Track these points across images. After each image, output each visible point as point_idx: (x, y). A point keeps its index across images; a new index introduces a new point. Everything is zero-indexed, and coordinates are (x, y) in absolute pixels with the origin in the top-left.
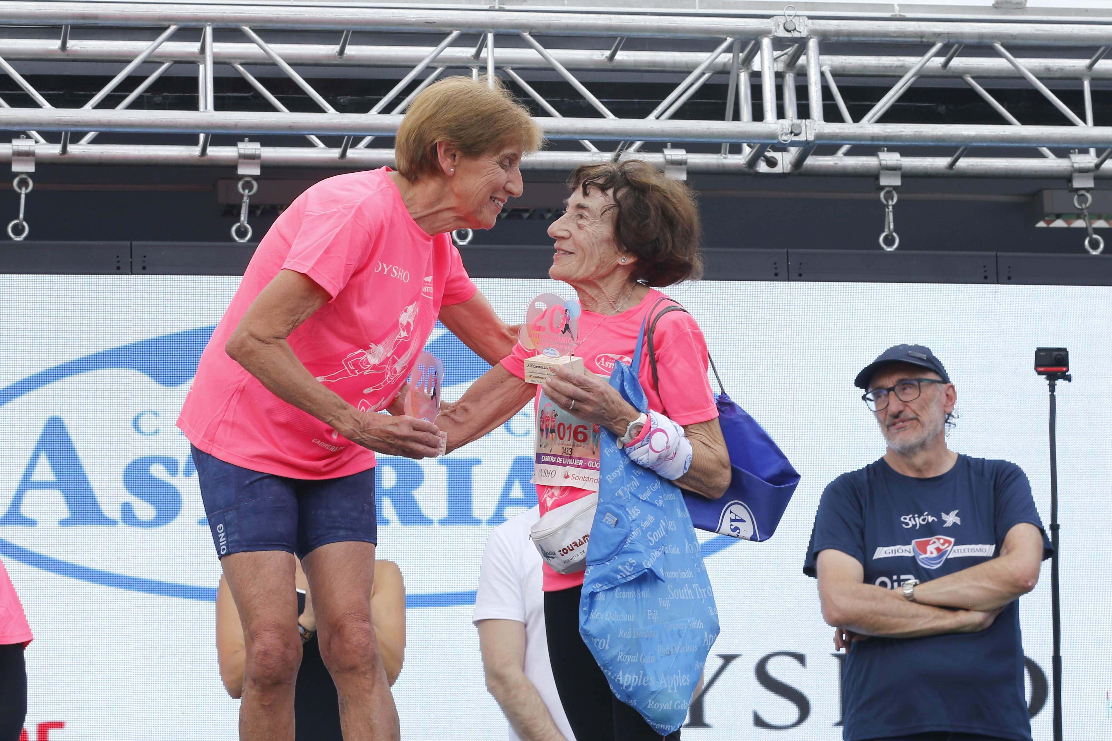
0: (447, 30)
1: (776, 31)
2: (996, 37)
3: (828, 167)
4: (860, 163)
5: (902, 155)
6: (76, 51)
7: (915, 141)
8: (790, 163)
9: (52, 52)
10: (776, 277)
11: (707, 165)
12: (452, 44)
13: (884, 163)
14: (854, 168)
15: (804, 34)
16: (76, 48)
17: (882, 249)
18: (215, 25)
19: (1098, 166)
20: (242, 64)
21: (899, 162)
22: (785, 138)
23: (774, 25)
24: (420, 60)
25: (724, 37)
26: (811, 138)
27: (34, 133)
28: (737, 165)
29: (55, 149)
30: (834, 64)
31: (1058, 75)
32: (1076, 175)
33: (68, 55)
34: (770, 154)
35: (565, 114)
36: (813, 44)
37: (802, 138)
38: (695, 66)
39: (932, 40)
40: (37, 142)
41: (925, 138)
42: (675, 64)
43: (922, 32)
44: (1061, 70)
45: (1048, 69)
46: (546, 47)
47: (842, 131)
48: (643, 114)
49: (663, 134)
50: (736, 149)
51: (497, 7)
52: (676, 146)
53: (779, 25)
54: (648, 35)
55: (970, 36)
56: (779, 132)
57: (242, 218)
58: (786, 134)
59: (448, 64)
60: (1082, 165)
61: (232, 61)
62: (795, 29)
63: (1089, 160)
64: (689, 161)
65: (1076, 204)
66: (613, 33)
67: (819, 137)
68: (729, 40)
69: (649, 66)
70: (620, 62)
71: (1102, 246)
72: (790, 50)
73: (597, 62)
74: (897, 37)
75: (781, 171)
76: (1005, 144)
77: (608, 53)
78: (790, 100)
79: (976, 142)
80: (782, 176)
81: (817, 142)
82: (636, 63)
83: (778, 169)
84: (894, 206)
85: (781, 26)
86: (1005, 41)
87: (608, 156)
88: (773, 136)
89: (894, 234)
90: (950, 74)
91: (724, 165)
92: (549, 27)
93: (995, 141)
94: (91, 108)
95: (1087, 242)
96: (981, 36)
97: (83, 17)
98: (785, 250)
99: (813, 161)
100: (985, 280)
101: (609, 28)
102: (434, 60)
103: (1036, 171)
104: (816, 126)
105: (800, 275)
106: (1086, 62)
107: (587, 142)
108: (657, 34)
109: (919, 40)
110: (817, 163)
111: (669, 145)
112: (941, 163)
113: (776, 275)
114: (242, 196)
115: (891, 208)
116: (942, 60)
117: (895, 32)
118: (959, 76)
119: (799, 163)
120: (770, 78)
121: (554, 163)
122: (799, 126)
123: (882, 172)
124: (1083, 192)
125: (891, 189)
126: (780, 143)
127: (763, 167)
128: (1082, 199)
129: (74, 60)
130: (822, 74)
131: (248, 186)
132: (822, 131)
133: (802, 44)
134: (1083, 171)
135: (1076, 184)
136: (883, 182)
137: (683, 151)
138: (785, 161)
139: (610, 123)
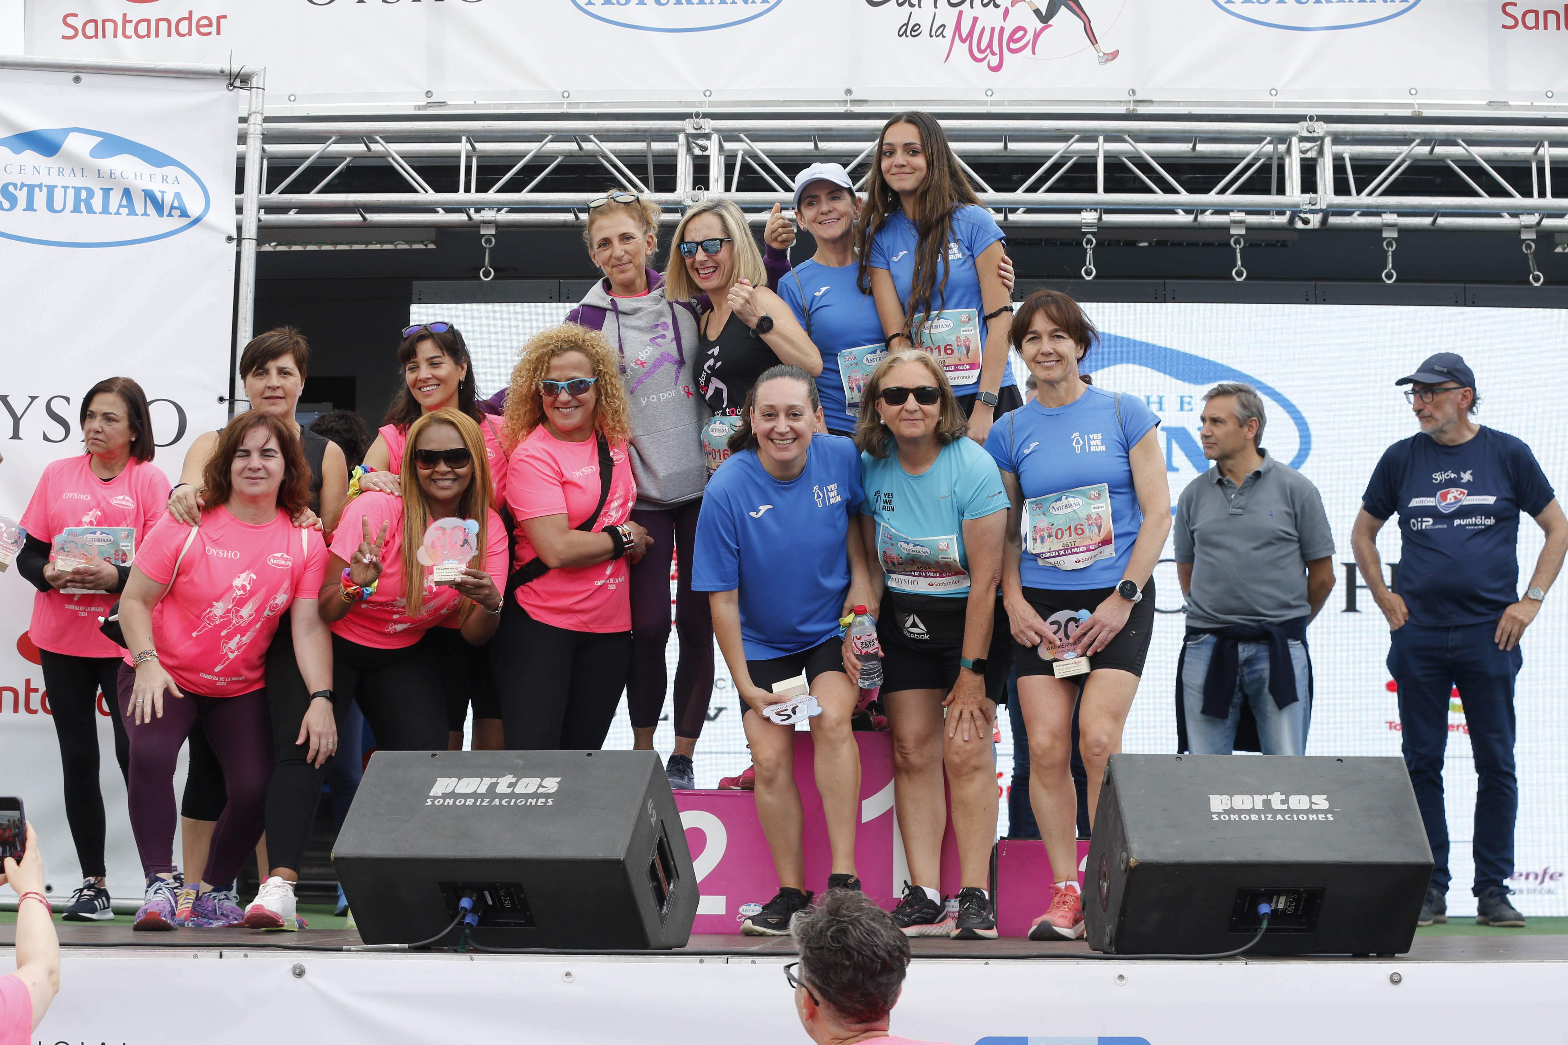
0: (1073, 133)
1: (1301, 132)
2: (1458, 135)
3: (1349, 224)
4: (1369, 221)
5: (1400, 216)
6: (825, 150)
7: (1398, 208)
8: (1318, 222)
9: (809, 151)
10: (1307, 301)
11: (1260, 223)
12: (1077, 142)
13: (1385, 221)
14: (1365, 225)
15: (1321, 134)
16: (825, 148)
17: (1384, 282)
19: (1539, 223)
21: (1396, 221)
22: (1305, 207)
23: (1300, 128)
25: (1265, 136)
26: (1324, 207)
28: (1281, 223)
30: (1352, 152)
31: (1513, 159)
32: (1523, 230)
33: (820, 152)
34: (1301, 216)
36: (1328, 141)
37: (1317, 207)
38: (1247, 156)
39: (1412, 137)
42: (1239, 153)
43: (1405, 132)
44: (1515, 155)
45: (1506, 155)
46: (1137, 142)
47: (1351, 201)
48: (1207, 191)
49: (1220, 205)
50: (1281, 213)
52: (1239, 211)
53: (1303, 128)
54: (1211, 135)
55: (1440, 134)
56: (1302, 204)
58: (1306, 204)
59: (1078, 154)
60: (1527, 223)
62: (1314, 131)
63: (1533, 219)
64: (1248, 221)
65: (1524, 250)
66: (1186, 135)
67: (1329, 206)
68: (1268, 139)
69: (1221, 155)
70: (1201, 152)
71: (1542, 280)
72: (1318, 143)
73: (1185, 152)
74: (1387, 135)
75: (1312, 228)
77: (1190, 146)
80: (1313, 231)
81: (1329, 210)
82: (1211, 152)
83: (1310, 226)
84: (1392, 252)
85: (1305, 129)
86: (1464, 138)
87: (1191, 218)
88: (1297, 206)
89: (1393, 271)
90: (1436, 158)
91: (1272, 223)
92: (1141, 131)
93: (1455, 209)
95: (1530, 277)
96: (1447, 134)
97: (822, 130)
98: (1314, 283)
99: (1334, 221)
100: (1456, 304)
101: (1183, 132)
103: (1494, 227)
104: (1328, 199)
105: (1324, 300)
106: (1533, 149)
107: (1175, 209)
108: (1218, 135)
109: (1404, 137)
110: (1338, 222)
111: (1235, 210)
112: (1427, 221)
113: (1307, 300)
115: (1390, 253)
116: (1426, 149)
117: (1386, 132)
118: (1442, 159)
119: (1324, 221)
120: (1297, 165)
121: (1152, 223)
122: (1316, 199)
123: (1384, 228)
124: (1528, 242)
125: (1391, 240)
126: (1306, 209)
127: (1299, 225)
128: (1529, 247)
132: (1331, 202)
134: (1528, 227)
135: (1523, 237)
136: (1385, 235)
137: (1243, 214)
138: (1315, 221)
139: (1184, 197)
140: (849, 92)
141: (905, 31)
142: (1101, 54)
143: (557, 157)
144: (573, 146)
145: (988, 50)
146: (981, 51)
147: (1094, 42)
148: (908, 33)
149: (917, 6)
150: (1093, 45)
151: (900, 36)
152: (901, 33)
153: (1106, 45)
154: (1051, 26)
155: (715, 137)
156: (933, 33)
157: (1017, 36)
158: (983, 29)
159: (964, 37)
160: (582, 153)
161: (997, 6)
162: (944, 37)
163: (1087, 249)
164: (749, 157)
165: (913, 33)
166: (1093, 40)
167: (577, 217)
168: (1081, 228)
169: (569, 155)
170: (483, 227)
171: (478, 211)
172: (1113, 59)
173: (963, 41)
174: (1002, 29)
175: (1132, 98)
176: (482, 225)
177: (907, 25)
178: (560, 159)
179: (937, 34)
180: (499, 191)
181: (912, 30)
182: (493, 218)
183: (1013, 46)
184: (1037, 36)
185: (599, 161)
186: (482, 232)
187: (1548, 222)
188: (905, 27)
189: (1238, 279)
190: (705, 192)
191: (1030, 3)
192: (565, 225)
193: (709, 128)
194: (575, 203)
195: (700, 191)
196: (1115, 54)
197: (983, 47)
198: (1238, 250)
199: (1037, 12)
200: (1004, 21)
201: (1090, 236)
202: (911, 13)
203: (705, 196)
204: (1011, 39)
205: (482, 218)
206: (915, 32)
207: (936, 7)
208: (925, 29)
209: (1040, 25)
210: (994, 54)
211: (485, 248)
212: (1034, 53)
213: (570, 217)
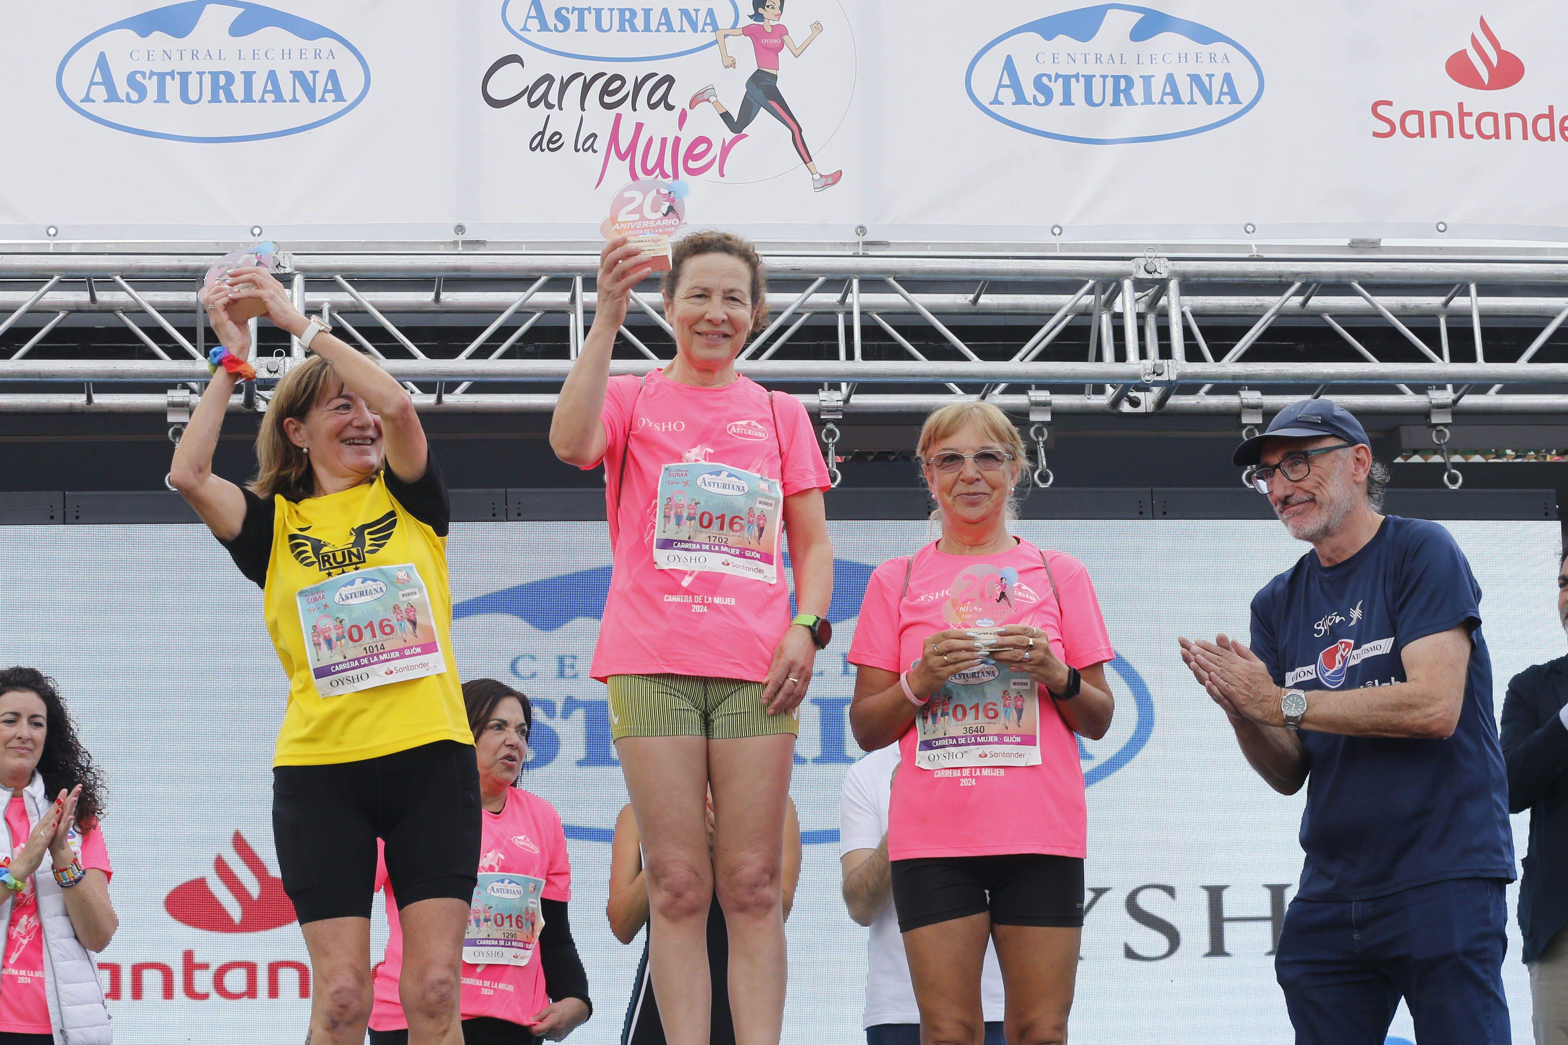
0: (814, 276)
1: (1137, 273)
2: (1353, 276)
3: (1191, 406)
4: (1222, 402)
5: (1264, 393)
6: (449, 303)
7: (1276, 379)
8: (1153, 403)
9: (426, 304)
10: (1141, 515)
11: (1071, 406)
12: (818, 291)
13: (1245, 401)
14: (1216, 407)
15: (1164, 275)
16: (449, 300)
17: (1246, 486)
18: (585, 275)
19: (1455, 402)
21: (1260, 401)
22: (1148, 378)
23: (1135, 267)
24: (787, 306)
25: (1086, 279)
26: (1173, 378)
27: (410, 384)
28: (1101, 405)
29: (430, 400)
30: (1194, 304)
31: (1414, 312)
32: (1433, 410)
33: (441, 307)
34: (1133, 394)
35: (931, 357)
36: (1173, 285)
37: (1164, 378)
38: (1058, 308)
39: (1290, 280)
40: (412, 393)
41: (1285, 377)
42: (1037, 307)
43: (1280, 272)
44: (1418, 307)
45: (1404, 307)
46: (910, 291)
47: (1204, 370)
48: (1007, 355)
49: (1029, 376)
50: (1099, 390)
51: (861, 253)
52: (1040, 387)
53: (1139, 267)
54: (1011, 278)
55: (1329, 275)
56: (1142, 373)
58: (1149, 374)
59: (814, 310)
60: (1440, 401)
62: (1156, 270)
63: (1446, 396)
64: (1053, 402)
65: (1435, 440)
66: (977, 277)
67: (1181, 376)
68: (1091, 282)
69: (1012, 309)
70: (984, 305)
71: (1460, 481)
72: (1151, 292)
73: (960, 306)
74: (1256, 277)
75: (1144, 411)
76: (1365, 382)
77: (971, 297)
78: (1152, 341)
79: (1335, 380)
80: (1146, 415)
81: (1179, 382)
82: (999, 307)
83: (1141, 409)
85: (1142, 268)
86: (1362, 280)
88: (1137, 376)
90: (1309, 313)
91: (1087, 406)
92: (913, 271)
93: (1354, 379)
94: (464, 358)
95: (1445, 477)
96: (1339, 275)
98: (1150, 489)
99: (1175, 401)
102: (801, 306)
103: (1395, 408)
104: (1178, 367)
105: (1165, 513)
106: (1443, 299)
107: (952, 385)
108: (1021, 277)
109: (1278, 279)
110: (1179, 402)
111: (1033, 386)
113: (1141, 513)
116: (1300, 299)
117: (1254, 272)
118: (1317, 314)
119: (1161, 402)
120: (1132, 319)
121: (919, 406)
122: (1162, 366)
123: (1243, 410)
124: (1441, 428)
125: (1253, 427)
126: (1143, 383)
127: (1126, 407)
128: (1441, 434)
129: (448, 312)
130: (1183, 315)
132: (1184, 370)
133: (1162, 286)
134: (1441, 407)
135: (1434, 420)
136: (1245, 420)
137: (1047, 393)
138: (1148, 401)
139: (975, 366)
140: (460, 229)
141: (540, 143)
142: (817, 177)
143: (57, 313)
144: (84, 297)
145: (658, 171)
146: (647, 172)
147: (807, 160)
148: (544, 146)
149: (557, 106)
150: (806, 163)
151: (533, 149)
152: (533, 146)
153: (824, 164)
154: (746, 136)
155: (298, 280)
156: (580, 146)
157: (697, 151)
158: (651, 140)
159: (623, 149)
160: (94, 307)
161: (670, 107)
162: (595, 151)
163: (827, 444)
164: (339, 313)
165: (551, 146)
166: (806, 156)
167: (89, 400)
168: (819, 414)
169: (76, 310)
172: (834, 183)
173: (623, 157)
174: (677, 140)
175: (861, 239)
177: (542, 133)
178: (61, 315)
179: (586, 146)
181: (550, 141)
183: (692, 164)
184: (726, 150)
185: (120, 319)
187: (1470, 400)
188: (539, 137)
189: (1042, 486)
190: (288, 359)
191: (716, 104)
192: (70, 413)
193: (291, 266)
194: (95, 375)
195: (280, 358)
196: (837, 177)
197: (650, 165)
198: (1041, 445)
199: (726, 116)
200: (680, 129)
201: (830, 426)
202: (549, 116)
203: (288, 365)
204: (690, 155)
206: (554, 142)
207: (583, 109)
208: (568, 139)
209: (730, 135)
210: (665, 175)
212: (722, 175)
213: (78, 400)
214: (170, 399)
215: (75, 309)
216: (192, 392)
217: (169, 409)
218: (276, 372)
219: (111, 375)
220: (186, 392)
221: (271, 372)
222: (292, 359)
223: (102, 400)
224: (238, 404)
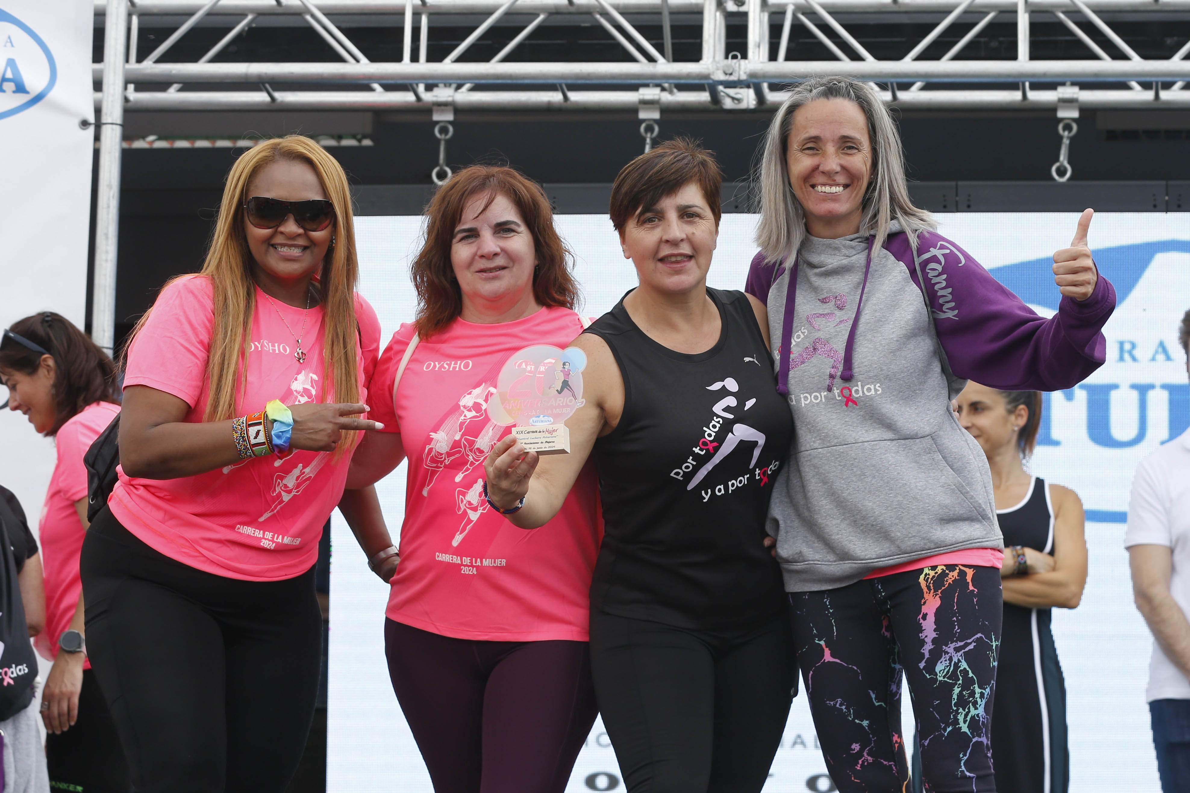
6: (907, 4)
9: (885, 5)
16: (906, 1)
20: (1064, 13)
33: (899, 8)
57: (1062, 158)
61: (1054, 9)
94: (910, 60)
114: (1061, 138)
131: (1068, 127)
143: (538, 15)
160: (572, 9)
164: (803, 14)
167: (566, 97)
170: (437, 111)
171: (429, 88)
176: (435, 108)
180: (460, 59)
182: (450, 99)
185: (597, 21)
186: (436, 117)
190: (743, 62)
192: (549, 109)
194: (563, 77)
195: (735, 61)
203: (742, 68)
205: (435, 99)
211: (438, 141)
213: (556, 97)
214: (641, 97)
215: (554, 11)
216: (663, 89)
217: (640, 106)
218: (731, 74)
219: (578, 76)
220: (657, 91)
221: (726, 74)
222: (746, 61)
223: (576, 97)
224: (705, 102)
